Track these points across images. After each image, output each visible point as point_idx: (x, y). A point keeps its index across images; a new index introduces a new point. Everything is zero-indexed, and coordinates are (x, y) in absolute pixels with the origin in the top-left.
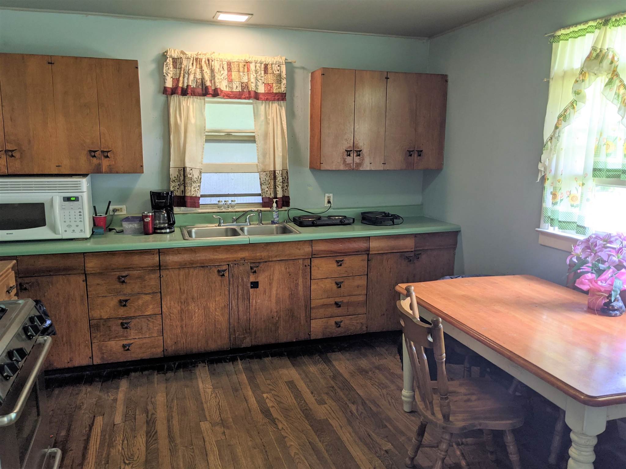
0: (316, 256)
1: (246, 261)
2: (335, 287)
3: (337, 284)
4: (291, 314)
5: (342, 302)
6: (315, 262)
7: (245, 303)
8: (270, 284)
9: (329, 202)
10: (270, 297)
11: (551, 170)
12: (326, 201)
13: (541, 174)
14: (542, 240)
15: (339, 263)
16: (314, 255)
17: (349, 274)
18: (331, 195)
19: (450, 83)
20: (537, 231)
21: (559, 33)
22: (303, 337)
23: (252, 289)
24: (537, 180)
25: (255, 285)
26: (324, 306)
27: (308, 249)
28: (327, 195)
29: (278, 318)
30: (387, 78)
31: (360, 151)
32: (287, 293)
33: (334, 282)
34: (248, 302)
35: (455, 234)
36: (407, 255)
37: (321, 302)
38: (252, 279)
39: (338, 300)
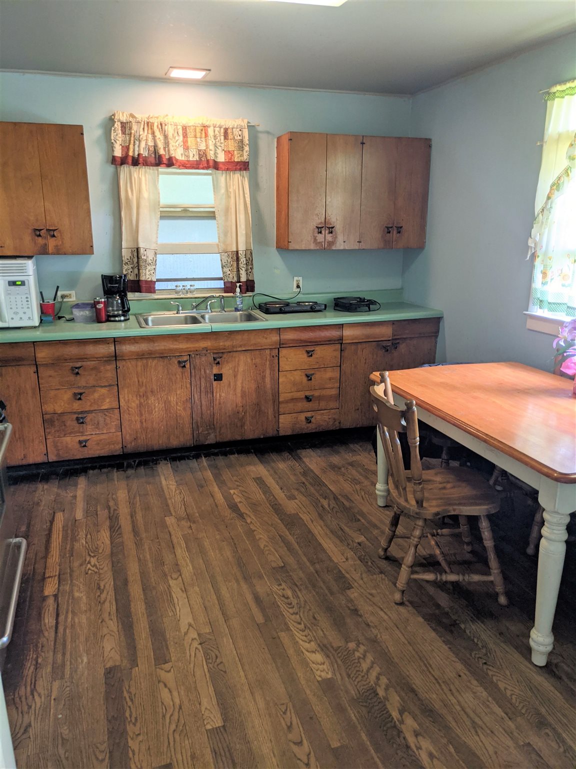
0: (284, 346)
1: (209, 351)
2: (305, 379)
3: (307, 376)
4: (258, 408)
5: (312, 396)
6: (283, 352)
7: (209, 396)
8: (235, 376)
9: (298, 287)
10: (235, 390)
11: (542, 246)
12: (295, 286)
13: (531, 251)
14: (531, 324)
15: (310, 354)
16: (283, 344)
17: (320, 366)
18: (300, 278)
19: (433, 148)
20: (525, 314)
21: (554, 89)
22: (271, 433)
23: (216, 382)
24: (527, 258)
25: (219, 377)
26: (293, 400)
27: (275, 338)
28: (296, 278)
29: (244, 413)
30: (363, 143)
31: (333, 228)
32: (253, 386)
33: (303, 374)
34: (212, 396)
35: (436, 321)
36: (384, 344)
37: (289, 396)
38: (216, 370)
39: (308, 393)
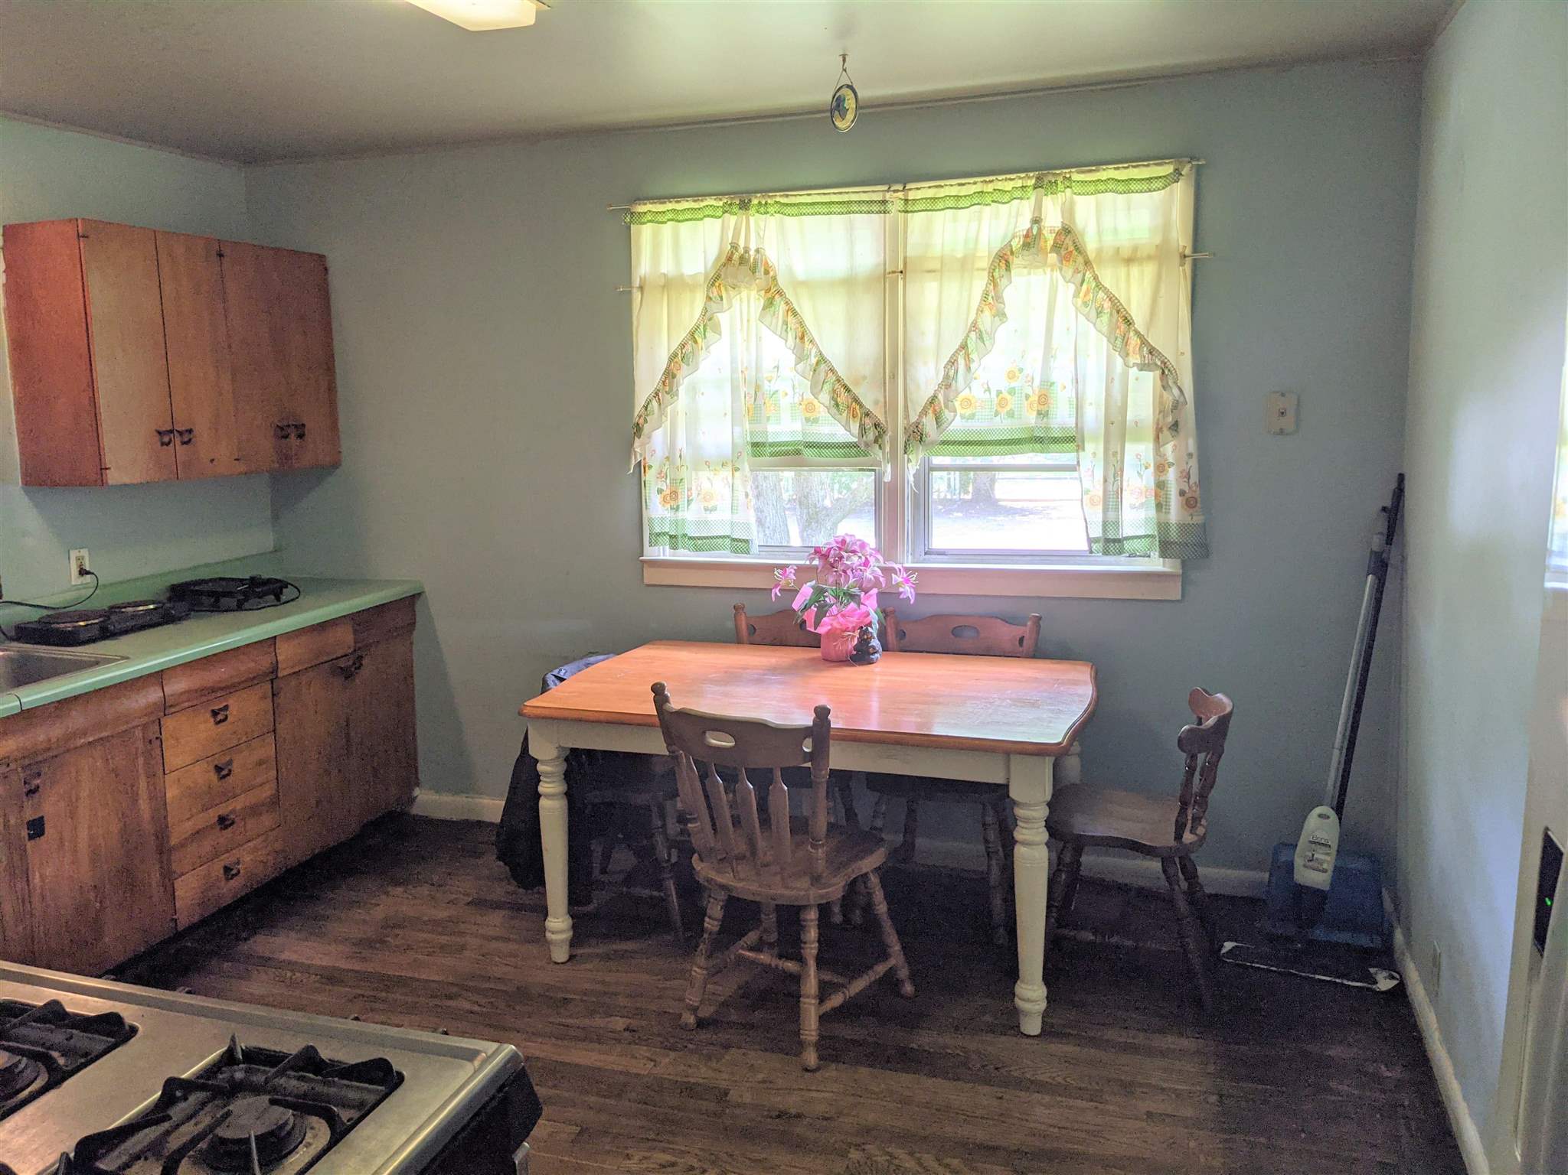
0: (173, 710)
1: (13, 766)
2: (213, 777)
3: (218, 769)
4: (127, 878)
5: (233, 811)
6: (169, 723)
7: (19, 886)
8: (73, 814)
9: (83, 572)
10: (75, 851)
11: (654, 451)
12: (75, 570)
13: (636, 457)
14: (651, 576)
15: (219, 716)
16: (171, 706)
17: (239, 739)
18: (84, 553)
20: (642, 561)
22: (161, 931)
23: (33, 842)
24: (629, 470)
25: (37, 828)
26: (198, 834)
27: (153, 695)
28: (74, 554)
29: (101, 902)
30: (221, 255)
31: (190, 431)
32: (115, 827)
33: (212, 768)
34: (25, 883)
35: (410, 603)
36: (342, 663)
37: (189, 827)
38: (29, 815)
39: (223, 810)
